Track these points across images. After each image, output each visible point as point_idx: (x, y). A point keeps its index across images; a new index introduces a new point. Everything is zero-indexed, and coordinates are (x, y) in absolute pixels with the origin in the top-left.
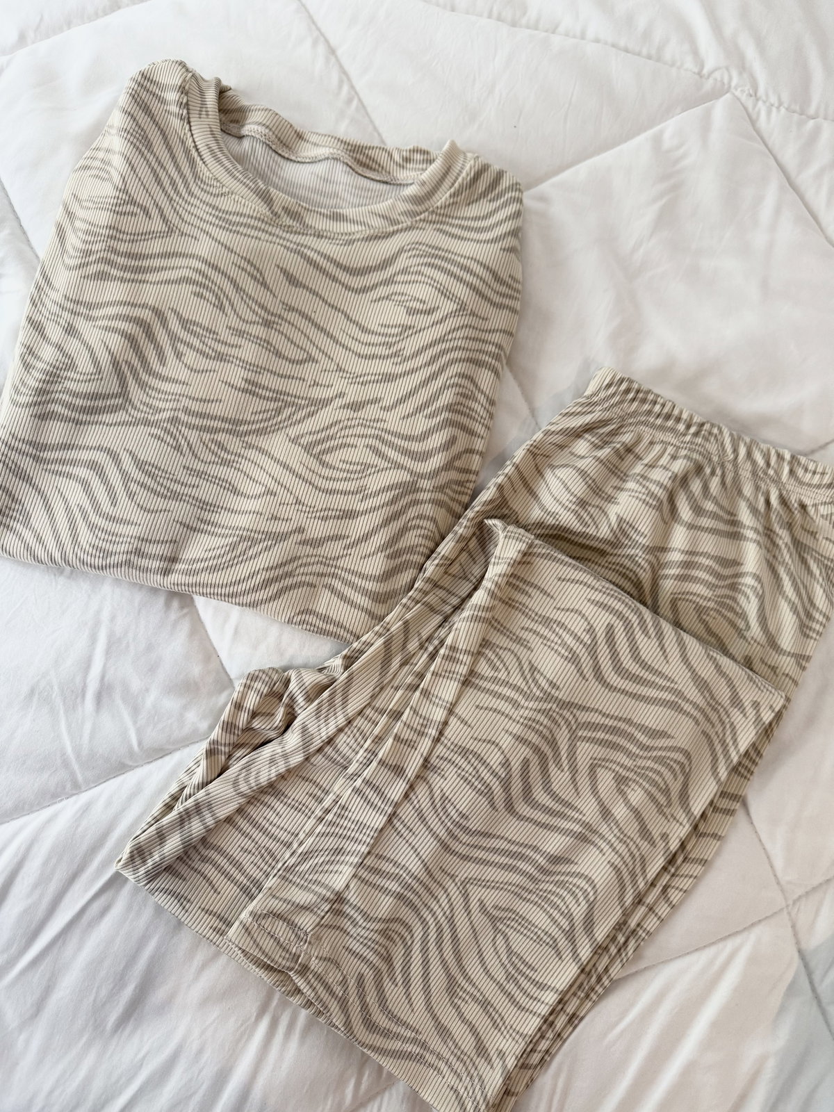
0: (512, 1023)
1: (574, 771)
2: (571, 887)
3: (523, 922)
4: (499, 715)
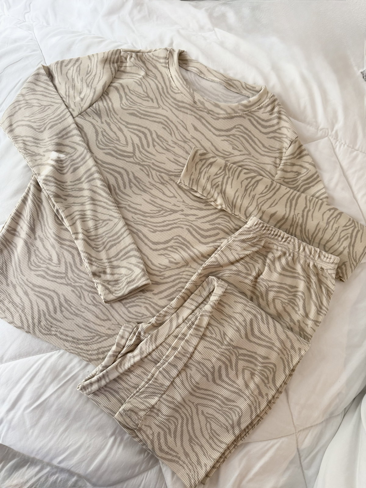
0: (210, 454)
1: (237, 371)
2: (234, 410)
3: (216, 420)
4: (212, 351)
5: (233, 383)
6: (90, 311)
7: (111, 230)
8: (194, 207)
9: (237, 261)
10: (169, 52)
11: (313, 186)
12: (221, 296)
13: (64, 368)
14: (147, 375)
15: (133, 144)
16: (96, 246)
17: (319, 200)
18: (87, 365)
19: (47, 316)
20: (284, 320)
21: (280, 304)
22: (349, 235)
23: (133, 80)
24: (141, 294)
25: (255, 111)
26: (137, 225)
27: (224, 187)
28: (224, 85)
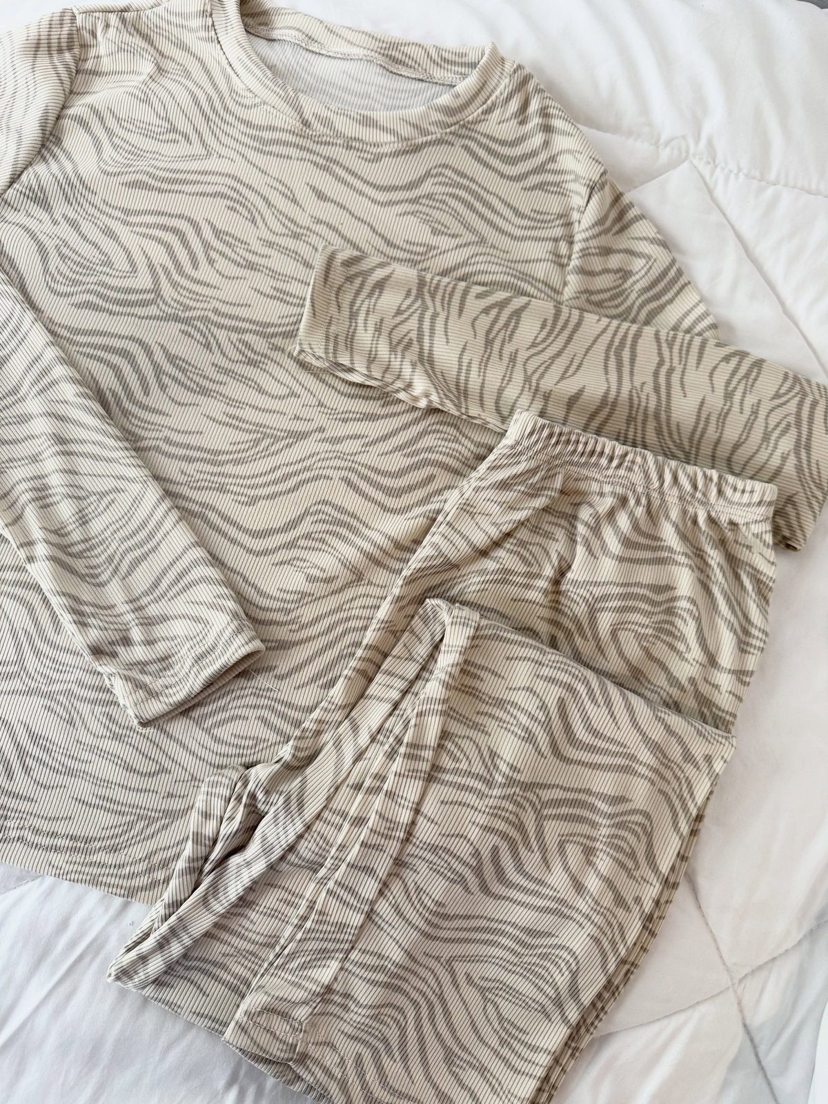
0: (509, 1087)
1: (544, 851)
2: (553, 958)
3: (511, 991)
4: (465, 808)
5: (538, 887)
6: (106, 756)
7: (126, 518)
8: (350, 414)
9: (497, 544)
11: (671, 301)
12: (465, 651)
13: (63, 925)
14: (297, 907)
15: (151, 266)
16: (91, 570)
17: (693, 337)
18: (126, 906)
20: (652, 684)
21: (635, 640)
22: (792, 419)
23: (123, 89)
24: (242, 682)
25: (477, 122)
26: (200, 492)
27: (428, 345)
28: (379, 62)
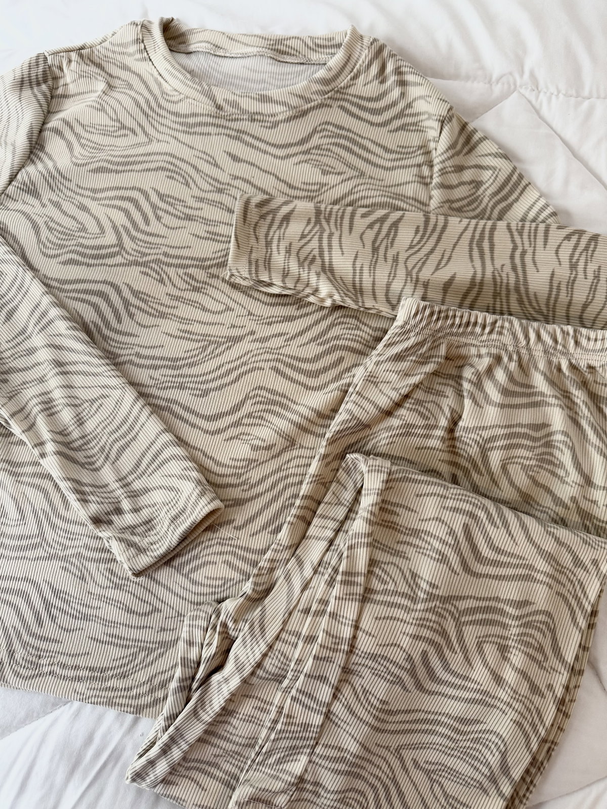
1: (466, 651)
2: (484, 741)
3: (452, 772)
4: (396, 621)
5: (464, 682)
6: (111, 602)
7: (112, 417)
8: (274, 318)
9: (398, 405)
10: (140, 27)
11: (517, 200)
12: (382, 492)
13: (89, 739)
14: (269, 712)
15: (115, 227)
16: (88, 459)
17: (538, 225)
18: (136, 721)
19: (25, 637)
20: (540, 506)
21: (522, 471)
24: (209, 535)
25: (348, 87)
26: (165, 391)
27: (328, 258)
28: (269, 55)
